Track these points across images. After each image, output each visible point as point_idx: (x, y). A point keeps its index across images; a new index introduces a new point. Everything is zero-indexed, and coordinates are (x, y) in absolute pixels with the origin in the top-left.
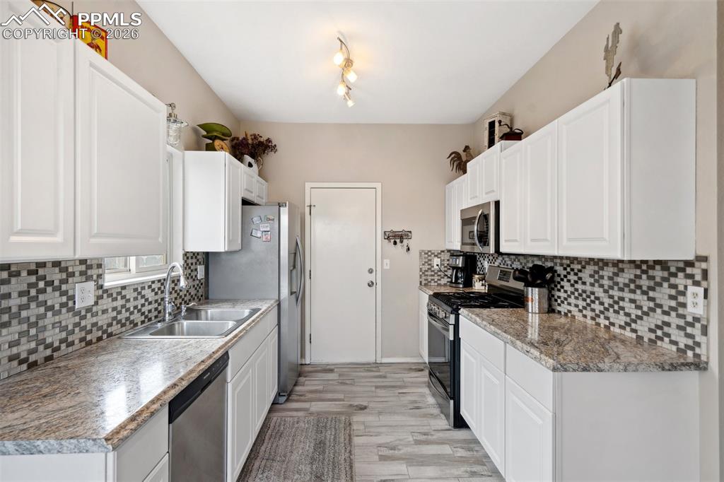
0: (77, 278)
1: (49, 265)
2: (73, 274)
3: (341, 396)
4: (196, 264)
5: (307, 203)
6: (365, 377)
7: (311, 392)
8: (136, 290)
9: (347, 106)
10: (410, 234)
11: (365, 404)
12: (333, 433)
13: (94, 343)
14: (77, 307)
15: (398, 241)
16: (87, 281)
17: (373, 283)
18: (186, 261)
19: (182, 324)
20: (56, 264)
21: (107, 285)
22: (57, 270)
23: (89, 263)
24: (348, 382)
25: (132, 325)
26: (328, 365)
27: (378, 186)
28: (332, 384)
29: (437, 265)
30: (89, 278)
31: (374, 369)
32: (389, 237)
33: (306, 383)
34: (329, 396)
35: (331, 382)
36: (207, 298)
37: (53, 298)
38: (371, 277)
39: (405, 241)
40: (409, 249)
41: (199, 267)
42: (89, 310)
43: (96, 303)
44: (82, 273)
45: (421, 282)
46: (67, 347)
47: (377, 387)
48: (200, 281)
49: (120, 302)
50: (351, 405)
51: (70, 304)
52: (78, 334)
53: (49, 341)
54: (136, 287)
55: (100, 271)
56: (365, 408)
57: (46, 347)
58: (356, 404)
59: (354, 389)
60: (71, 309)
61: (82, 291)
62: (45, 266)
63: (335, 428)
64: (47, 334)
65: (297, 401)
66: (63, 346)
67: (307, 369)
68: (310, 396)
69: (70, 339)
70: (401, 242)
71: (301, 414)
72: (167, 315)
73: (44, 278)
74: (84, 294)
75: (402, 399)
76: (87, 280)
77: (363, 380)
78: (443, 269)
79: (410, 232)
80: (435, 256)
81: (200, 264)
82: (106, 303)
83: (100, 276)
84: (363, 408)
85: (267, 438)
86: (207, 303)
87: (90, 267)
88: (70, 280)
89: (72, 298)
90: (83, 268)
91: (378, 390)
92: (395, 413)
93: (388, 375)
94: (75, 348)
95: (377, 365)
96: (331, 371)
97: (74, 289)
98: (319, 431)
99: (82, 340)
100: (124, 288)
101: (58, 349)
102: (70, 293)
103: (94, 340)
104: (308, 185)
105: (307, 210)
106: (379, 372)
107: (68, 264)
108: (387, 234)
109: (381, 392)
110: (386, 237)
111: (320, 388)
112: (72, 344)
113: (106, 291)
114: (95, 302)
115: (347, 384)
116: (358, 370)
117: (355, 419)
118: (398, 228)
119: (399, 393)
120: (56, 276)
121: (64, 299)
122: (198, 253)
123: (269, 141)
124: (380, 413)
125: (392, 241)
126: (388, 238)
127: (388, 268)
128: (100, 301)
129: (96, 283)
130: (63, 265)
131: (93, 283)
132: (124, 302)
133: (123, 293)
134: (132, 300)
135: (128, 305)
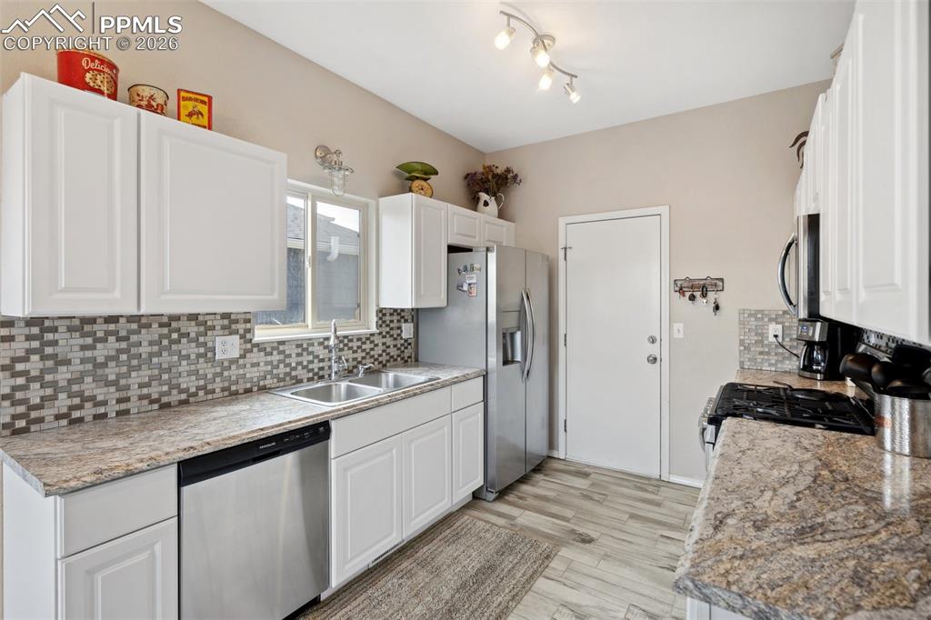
0: (218, 330)
1: (184, 318)
2: (213, 328)
3: (569, 513)
4: (399, 321)
5: (562, 245)
6: (629, 497)
7: (537, 497)
8: (298, 346)
9: (570, 102)
10: (720, 283)
11: (593, 535)
12: (515, 562)
13: (241, 394)
14: (217, 358)
15: (698, 294)
16: (230, 334)
17: (655, 359)
18: (381, 319)
19: (340, 386)
20: (193, 317)
21: (256, 339)
22: (193, 323)
23: (233, 317)
24: (596, 497)
25: (294, 381)
26: (588, 466)
27: (664, 210)
28: (572, 494)
29: (776, 336)
30: (233, 332)
31: (650, 488)
32: (681, 289)
33: (542, 483)
34: (555, 509)
35: (572, 491)
36: (417, 360)
37: (189, 349)
38: (654, 350)
39: (711, 295)
40: (717, 308)
41: (404, 326)
42: (233, 361)
43: (243, 356)
44: (223, 328)
45: (742, 363)
46: (206, 394)
47: (633, 516)
48: (406, 341)
49: (276, 357)
50: (573, 531)
51: (210, 355)
52: (218, 385)
53: (184, 386)
54: (299, 343)
55: (248, 326)
56: (591, 541)
57: (181, 392)
58: (581, 530)
59: (598, 509)
60: (210, 360)
61: (224, 344)
62: (179, 320)
63: (523, 555)
64: (181, 380)
65: (510, 503)
66: (201, 393)
67: (556, 465)
68: (531, 501)
69: (209, 387)
70: (704, 295)
71: (501, 521)
72: (333, 375)
73: (178, 330)
74: (227, 347)
75: (660, 546)
77: (620, 500)
78: (787, 343)
79: (722, 280)
80: (771, 320)
81: (406, 321)
82: (256, 356)
83: (248, 331)
84: (587, 540)
85: (440, 537)
86: (417, 366)
87: (234, 321)
88: (210, 333)
89: (213, 350)
90: (226, 322)
91: (632, 523)
92: (628, 564)
93: (666, 503)
94: (215, 396)
95: (660, 483)
96: (586, 475)
97: (214, 342)
98: (500, 552)
99: (223, 390)
100: (282, 343)
101: (195, 394)
102: (210, 344)
103: (241, 391)
104: (562, 222)
105: (561, 253)
106: (657, 495)
107: (207, 317)
108: (679, 283)
109: (635, 526)
110: (677, 289)
111: (551, 494)
112: (213, 391)
113: (257, 345)
114: (240, 355)
115: (591, 499)
116: (626, 483)
117: (564, 552)
118: (699, 273)
119: (662, 536)
120: (193, 329)
121: (202, 350)
122: (403, 310)
123: (508, 170)
124: (606, 556)
125: (688, 294)
126: (681, 291)
127: (681, 336)
128: (248, 355)
129: (242, 337)
130: (201, 318)
131: (238, 336)
132: (282, 357)
133: (281, 348)
134: (294, 355)
135: (287, 361)
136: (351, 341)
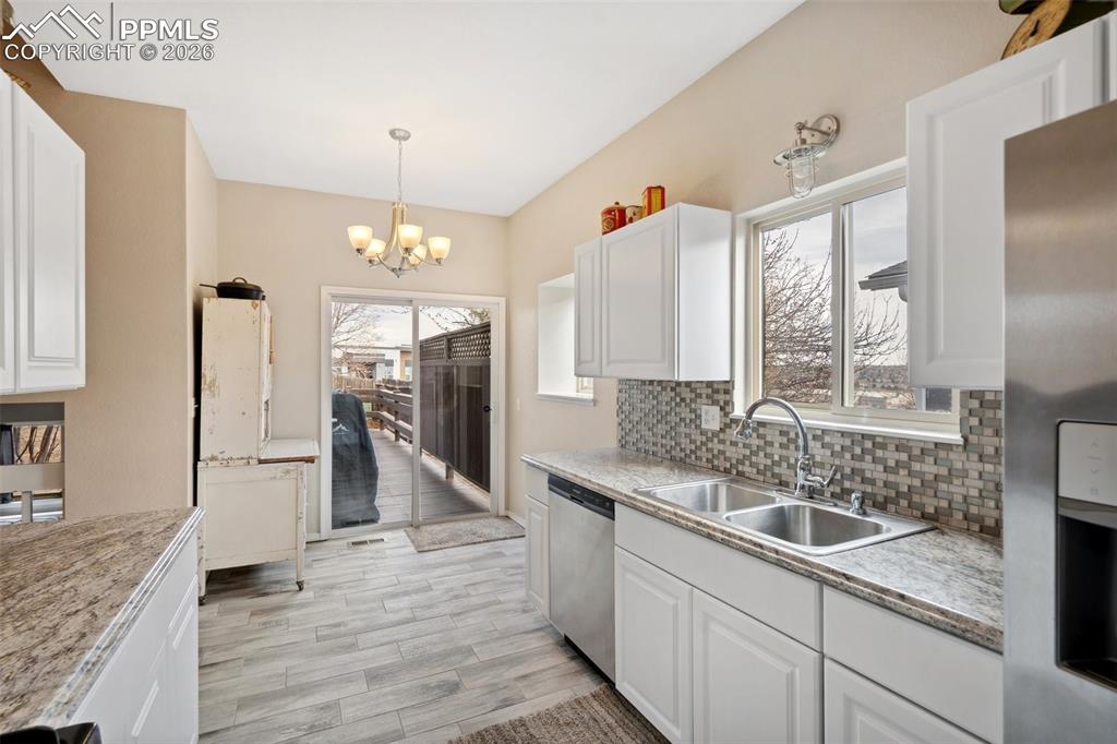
0: (704, 399)
1: (683, 385)
2: (699, 396)
8: (783, 433)
14: (703, 426)
20: (688, 384)
21: (737, 414)
22: (688, 389)
23: (715, 386)
30: (715, 403)
37: (685, 413)
42: (715, 434)
43: (723, 431)
44: (708, 397)
46: (696, 459)
49: (755, 441)
51: (698, 422)
55: (729, 398)
60: (698, 427)
61: (708, 413)
62: (680, 385)
66: (693, 457)
73: (680, 395)
74: (711, 419)
76: (713, 404)
83: (727, 403)
87: (717, 391)
88: (698, 401)
89: (699, 417)
90: (710, 391)
97: (701, 410)
102: (698, 412)
107: (697, 385)
113: (735, 421)
114: (721, 428)
120: (688, 395)
121: (693, 416)
128: (727, 430)
129: (722, 409)
130: (693, 386)
131: (718, 408)
132: (762, 443)
133: (761, 430)
134: (777, 445)
135: (769, 450)
136: (884, 447)
